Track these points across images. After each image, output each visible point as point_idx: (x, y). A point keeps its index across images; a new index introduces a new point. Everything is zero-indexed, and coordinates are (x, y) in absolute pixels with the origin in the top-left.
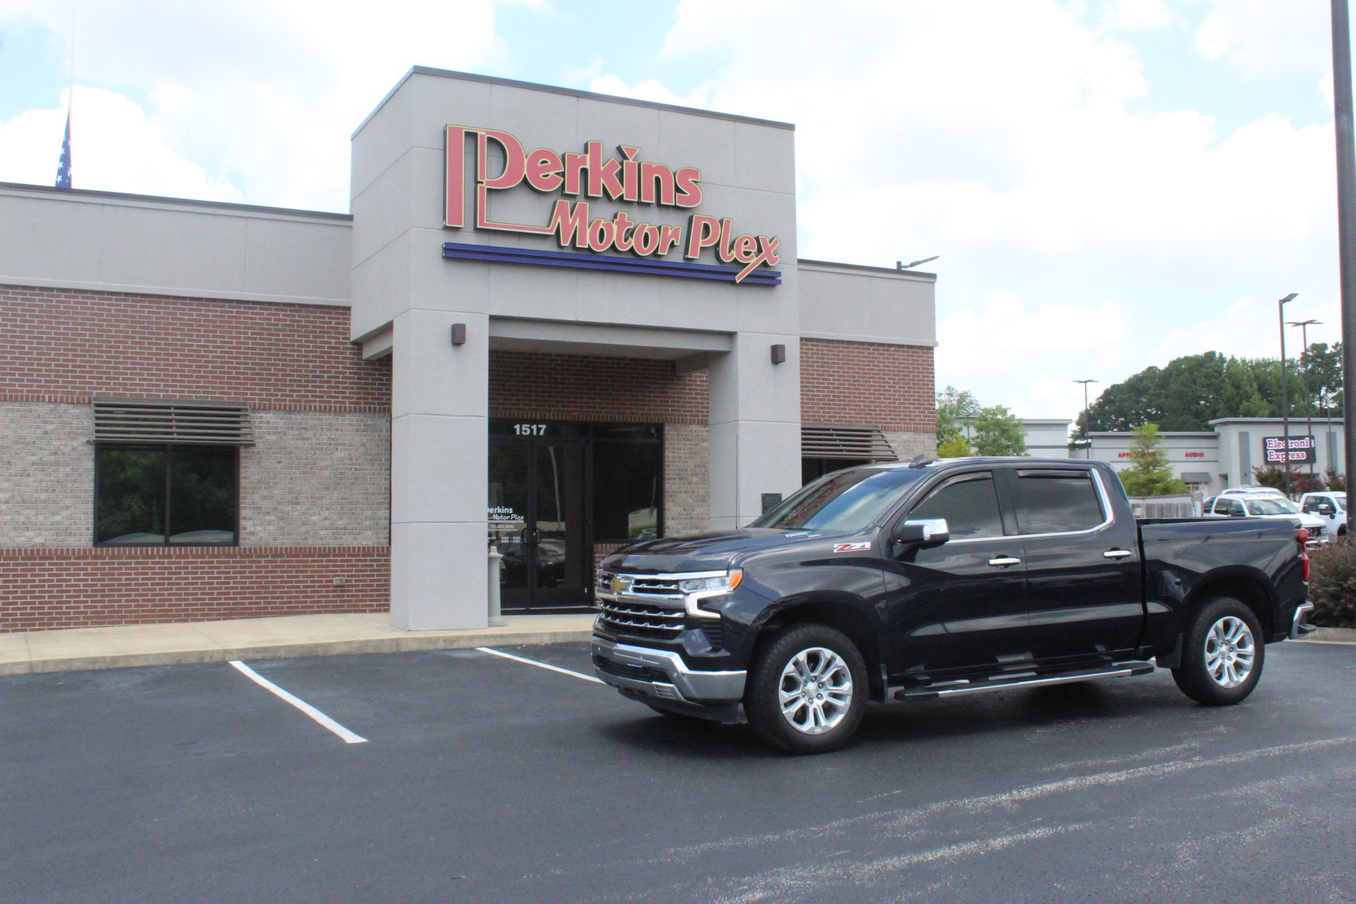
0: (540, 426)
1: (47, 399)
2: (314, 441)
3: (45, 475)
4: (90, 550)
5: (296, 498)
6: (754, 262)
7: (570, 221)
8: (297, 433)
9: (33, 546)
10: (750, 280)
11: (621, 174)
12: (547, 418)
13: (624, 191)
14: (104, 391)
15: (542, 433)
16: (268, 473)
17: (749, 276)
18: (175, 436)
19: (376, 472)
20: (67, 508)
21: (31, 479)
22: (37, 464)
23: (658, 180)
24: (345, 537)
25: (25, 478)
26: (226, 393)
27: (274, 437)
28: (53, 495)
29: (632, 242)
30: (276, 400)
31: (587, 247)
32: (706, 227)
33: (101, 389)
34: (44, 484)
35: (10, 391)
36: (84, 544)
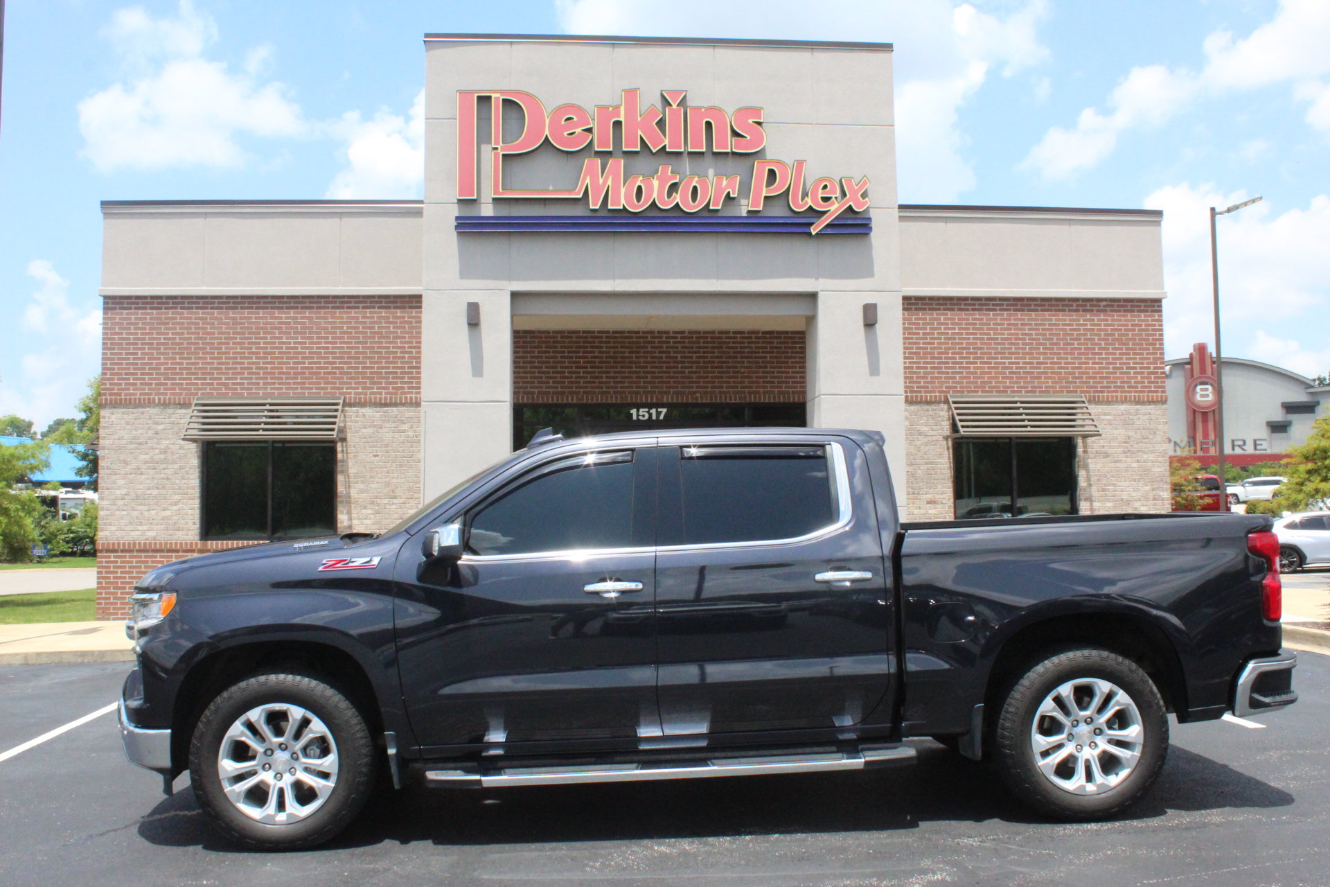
0: (659, 410)
1: (157, 401)
2: (411, 434)
3: (156, 473)
4: (196, 544)
5: (393, 492)
6: (835, 209)
7: (601, 181)
8: (393, 425)
9: (146, 540)
10: (829, 231)
11: (661, 123)
12: (665, 401)
13: (666, 142)
14: (208, 391)
15: (661, 417)
16: (365, 467)
17: (828, 226)
18: (261, 432)
20: (176, 504)
21: (144, 477)
22: (148, 462)
23: (709, 124)
25: (139, 476)
26: (322, 388)
27: (370, 430)
28: (163, 492)
29: (677, 198)
30: (371, 393)
31: (621, 207)
32: (772, 173)
33: (205, 389)
34: (156, 481)
35: (126, 395)
36: (192, 539)
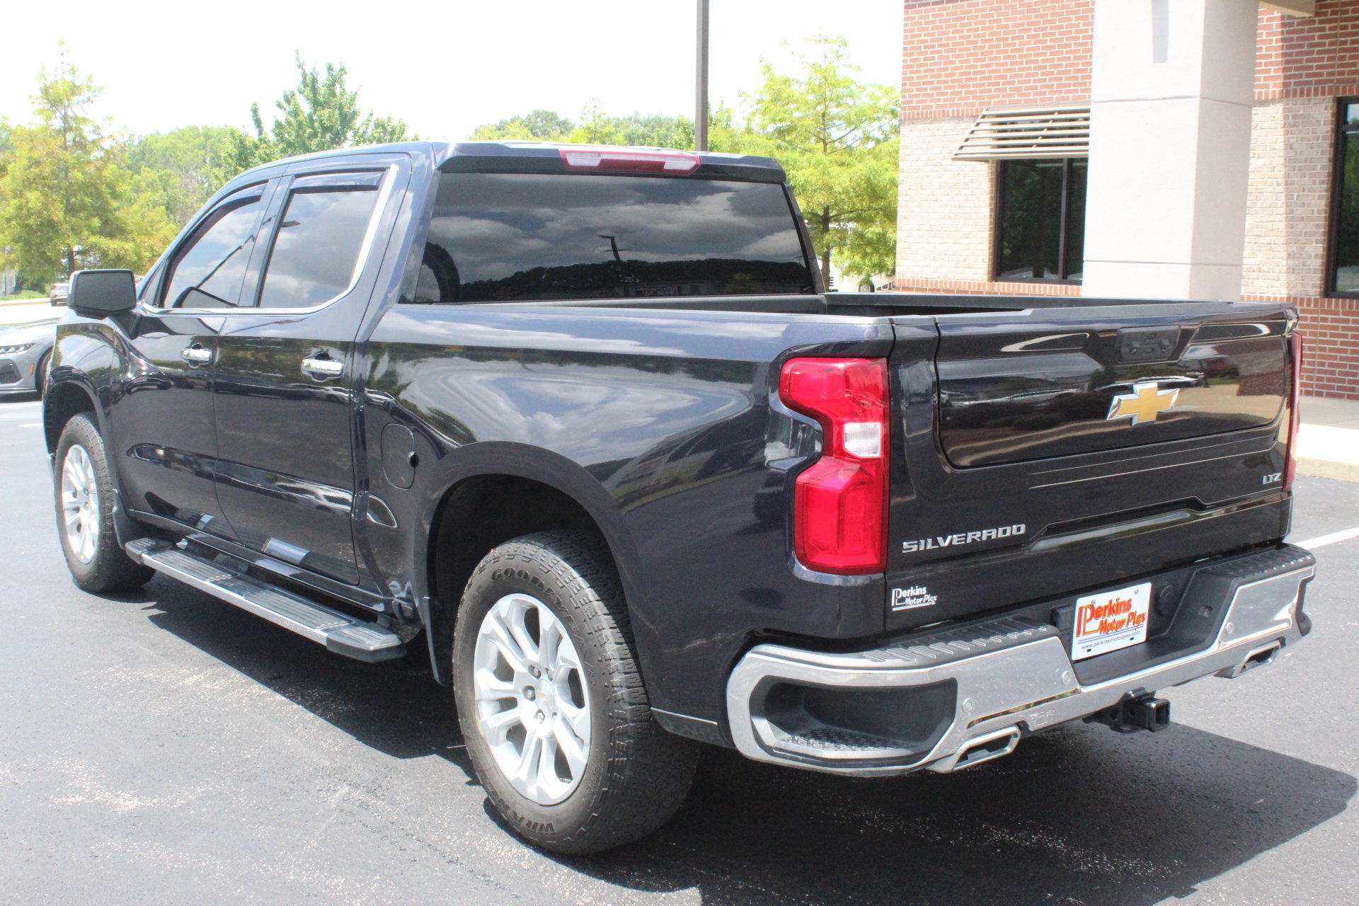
1: (951, 115)
3: (949, 200)
4: (984, 285)
9: (938, 278)
14: (1001, 98)
18: (1034, 149)
19: (1306, 187)
20: (966, 236)
21: (938, 204)
24: (1257, 283)
25: (933, 204)
28: (955, 222)
33: (998, 96)
34: (948, 209)
35: (923, 108)
36: (980, 279)
